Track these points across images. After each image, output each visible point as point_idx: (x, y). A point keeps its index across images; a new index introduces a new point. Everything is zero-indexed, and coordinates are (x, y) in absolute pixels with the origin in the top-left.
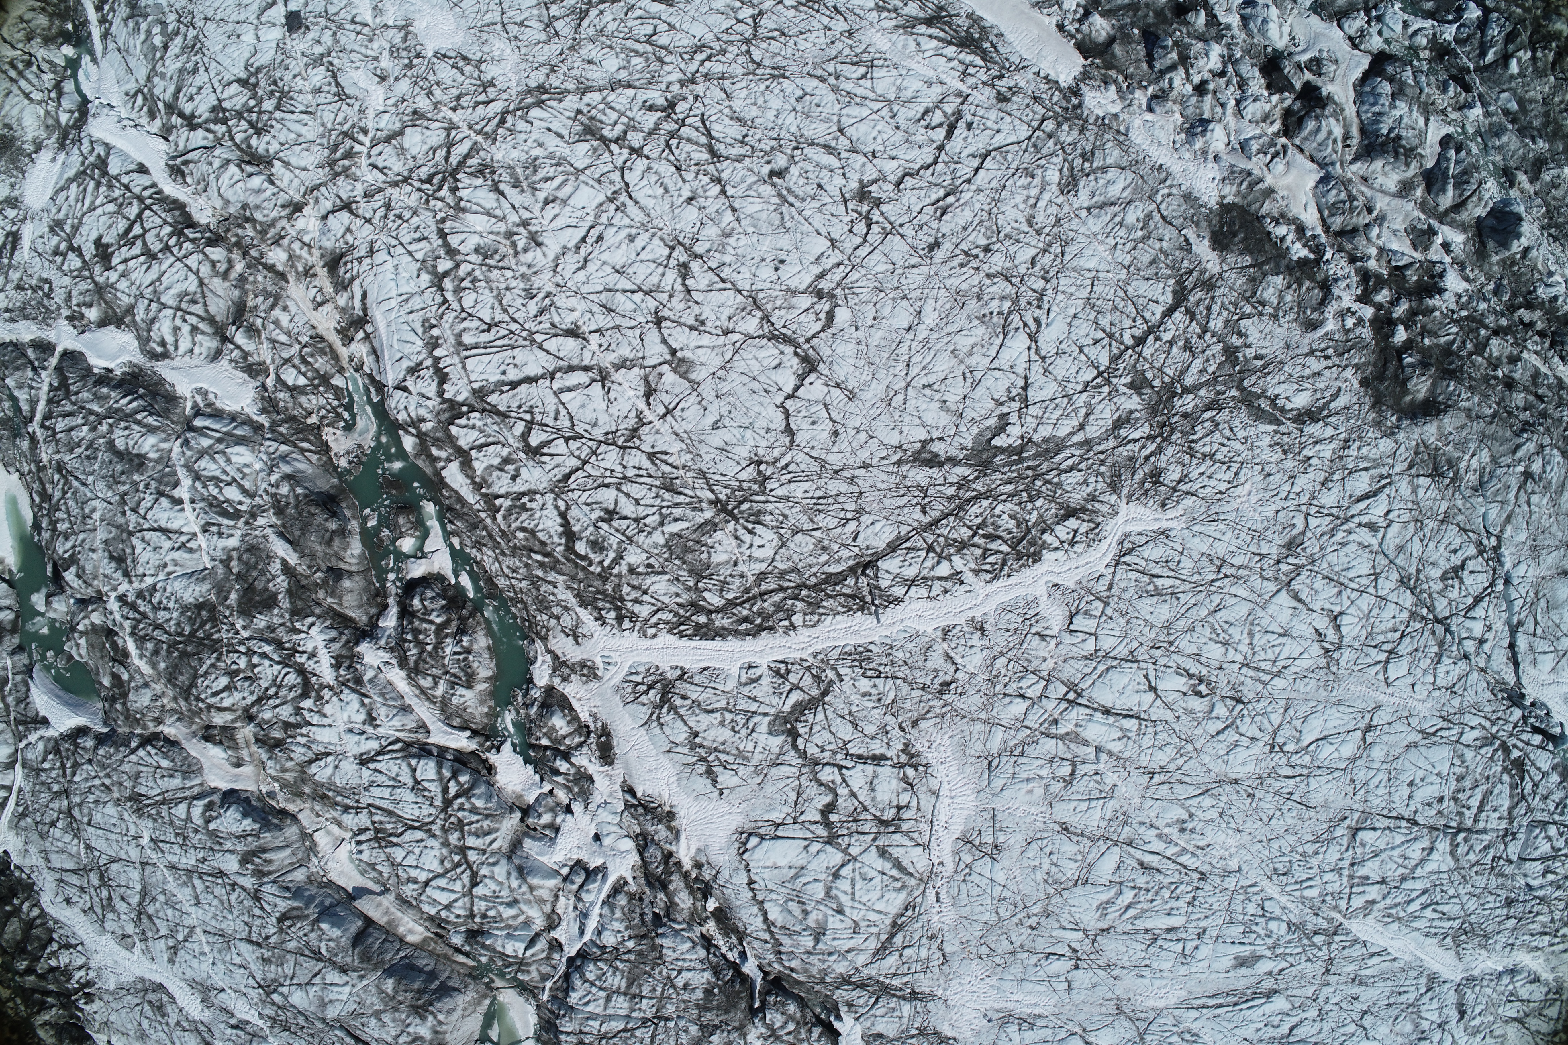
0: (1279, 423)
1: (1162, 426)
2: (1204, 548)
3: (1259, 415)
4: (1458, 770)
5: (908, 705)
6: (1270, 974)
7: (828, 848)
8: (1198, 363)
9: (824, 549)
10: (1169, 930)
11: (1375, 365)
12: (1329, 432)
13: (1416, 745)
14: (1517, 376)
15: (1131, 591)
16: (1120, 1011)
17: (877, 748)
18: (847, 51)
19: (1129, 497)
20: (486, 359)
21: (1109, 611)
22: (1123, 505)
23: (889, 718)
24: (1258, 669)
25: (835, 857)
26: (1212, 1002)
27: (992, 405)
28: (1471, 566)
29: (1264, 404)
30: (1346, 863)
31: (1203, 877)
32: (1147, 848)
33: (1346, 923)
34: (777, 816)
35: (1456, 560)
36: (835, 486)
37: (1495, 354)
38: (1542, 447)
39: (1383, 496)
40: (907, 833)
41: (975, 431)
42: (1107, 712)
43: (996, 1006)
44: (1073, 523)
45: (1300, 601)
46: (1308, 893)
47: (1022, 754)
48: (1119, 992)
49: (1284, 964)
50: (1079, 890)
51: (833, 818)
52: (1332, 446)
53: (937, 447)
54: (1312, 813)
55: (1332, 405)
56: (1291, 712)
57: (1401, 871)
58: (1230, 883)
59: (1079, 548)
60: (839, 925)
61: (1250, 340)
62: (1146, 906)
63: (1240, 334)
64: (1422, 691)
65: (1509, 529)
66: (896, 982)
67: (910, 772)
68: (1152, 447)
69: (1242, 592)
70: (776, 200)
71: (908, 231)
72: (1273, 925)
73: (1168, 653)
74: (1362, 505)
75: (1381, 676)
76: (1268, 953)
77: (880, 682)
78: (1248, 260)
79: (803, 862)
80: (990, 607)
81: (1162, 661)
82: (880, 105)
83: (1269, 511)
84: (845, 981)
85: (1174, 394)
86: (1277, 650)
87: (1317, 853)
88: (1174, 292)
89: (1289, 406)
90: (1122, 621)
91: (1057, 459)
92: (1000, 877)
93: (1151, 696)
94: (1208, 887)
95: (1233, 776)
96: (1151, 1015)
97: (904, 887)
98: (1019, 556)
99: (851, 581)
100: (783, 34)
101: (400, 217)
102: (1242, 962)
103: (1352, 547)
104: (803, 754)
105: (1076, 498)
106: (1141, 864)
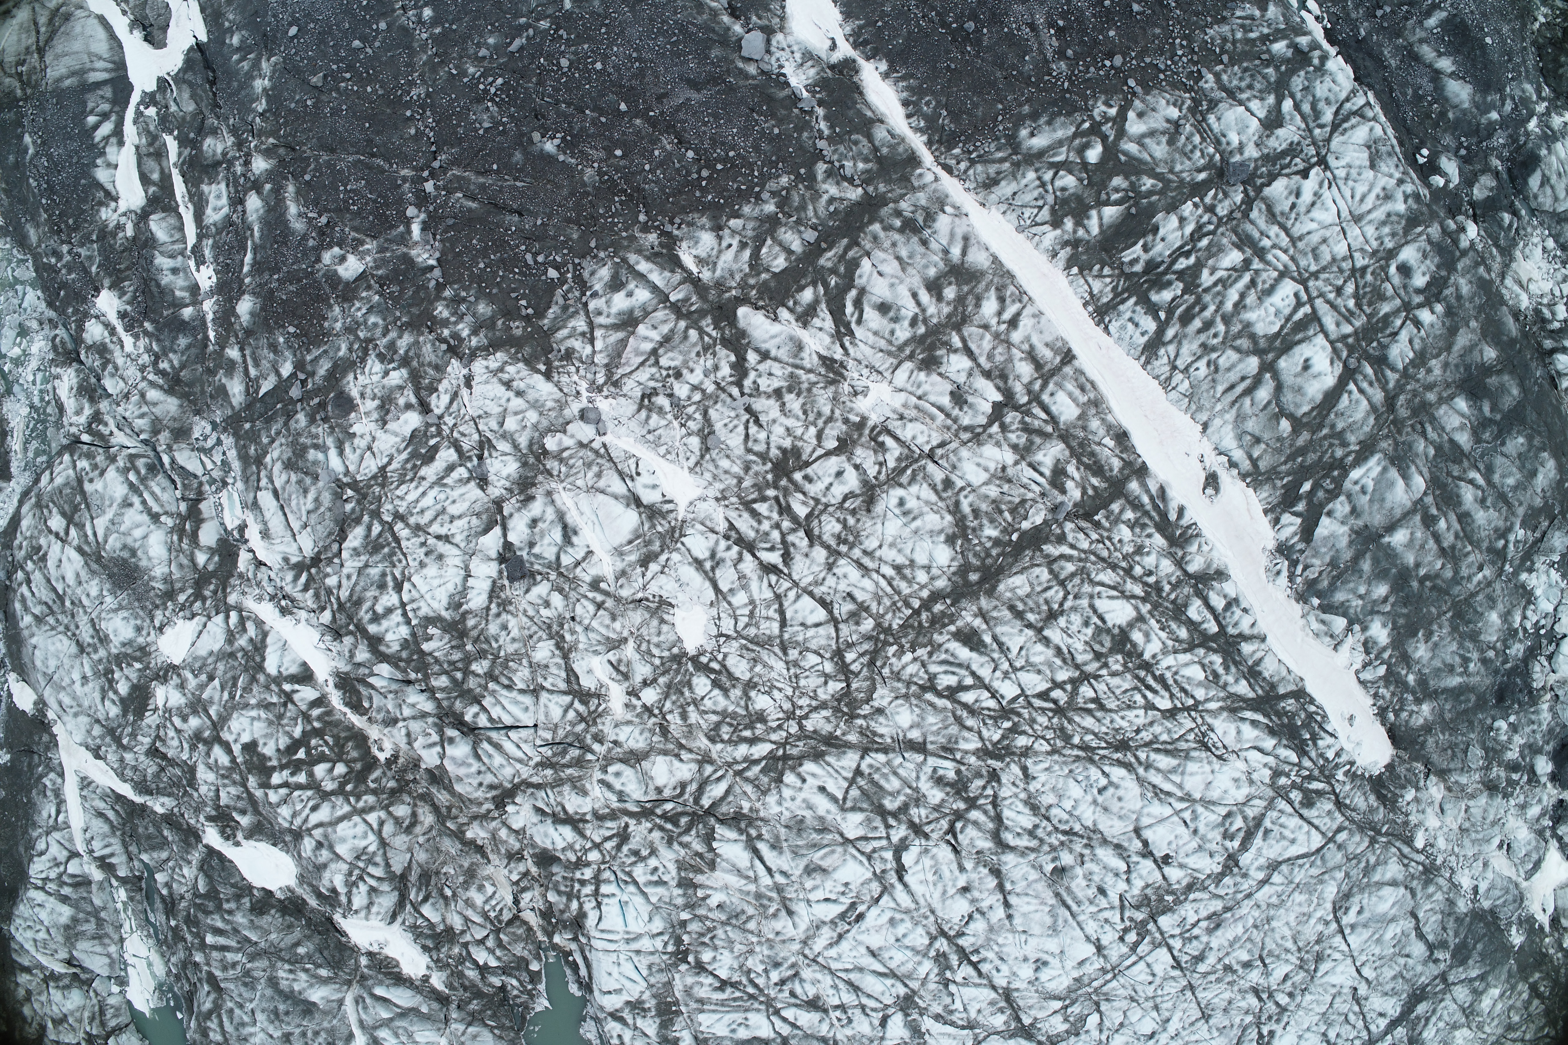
18: (1164, 737)
20: (717, 1016)
70: (1053, 901)
71: (1177, 944)
82: (1185, 805)
100: (1102, 707)
101: (636, 853)
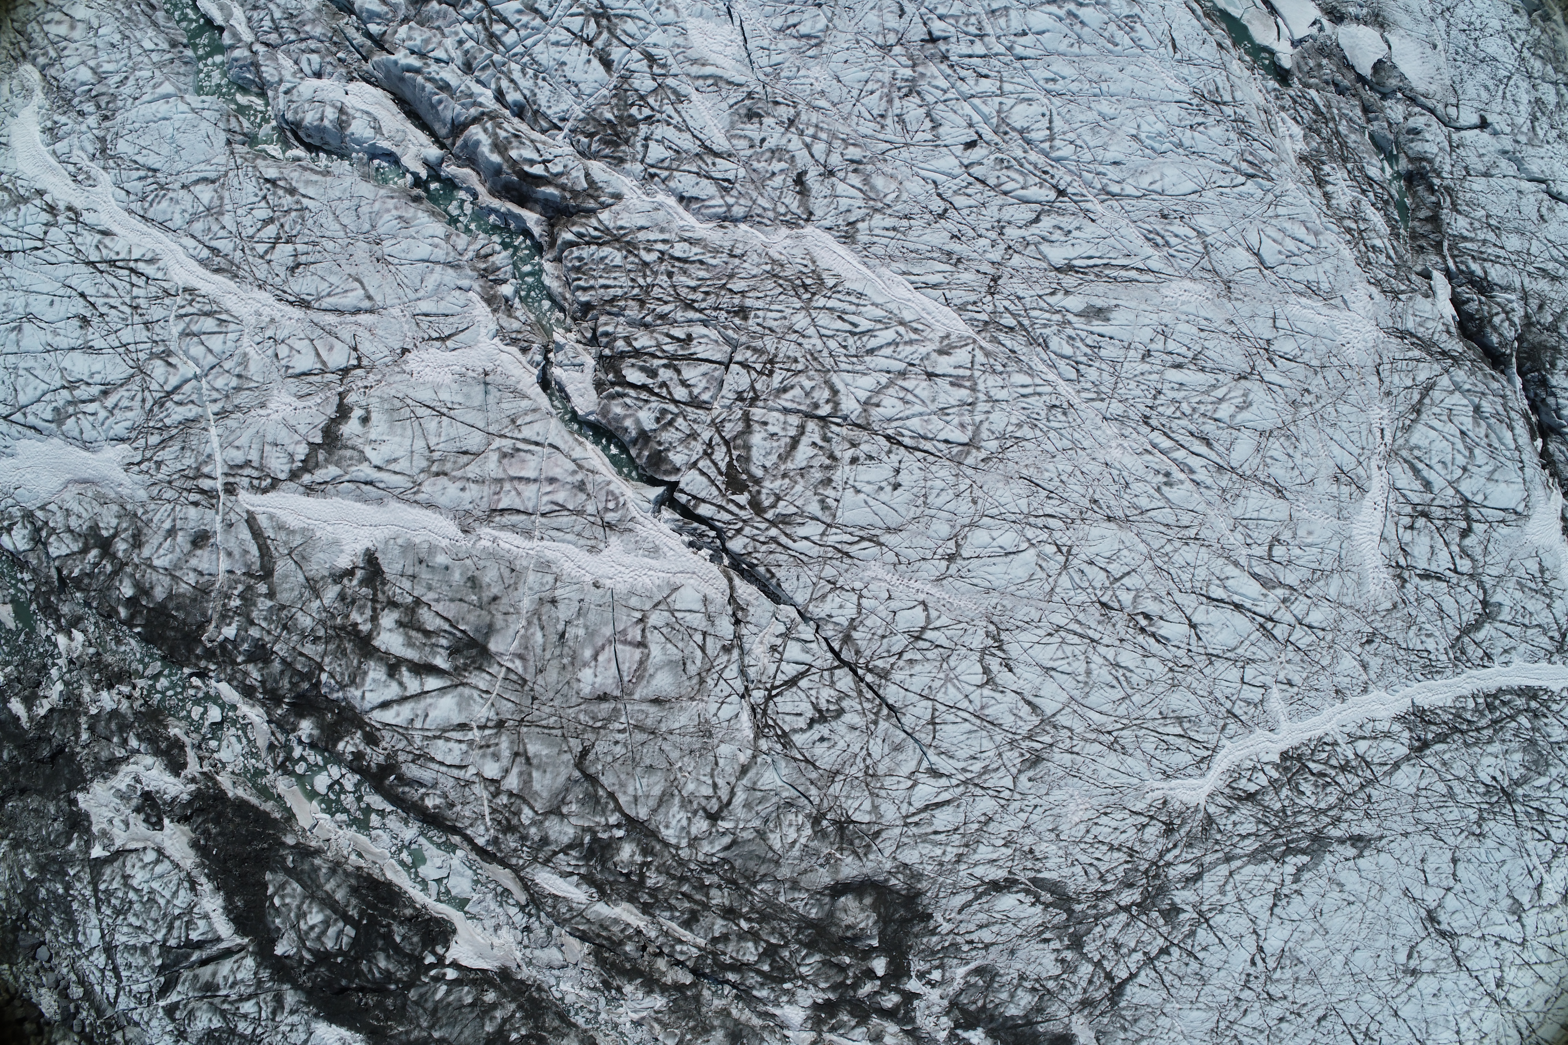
0: (1034, 880)
1: (1156, 876)
2: (1129, 760)
3: (1054, 888)
4: (829, 492)
5: (1400, 623)
6: (1067, 293)
7: (1469, 496)
8: (1111, 933)
9: (1444, 764)
10: (1179, 366)
11: (907, 934)
12: (979, 871)
13: (888, 530)
14: (720, 922)
15: (1205, 722)
16: (1228, 285)
17: (1426, 586)
19: (1197, 809)
21: (1228, 704)
22: (1203, 803)
23: (1414, 613)
24: (1081, 636)
25: (1465, 487)
26: (1133, 274)
27: (1305, 891)
28: (802, 723)
29: (1047, 897)
30: (982, 407)
31: (1146, 420)
32: (1204, 462)
33: (970, 332)
34: (1503, 530)
35: (822, 730)
36: (1429, 817)
37: (750, 945)
38: (690, 846)
39: (918, 804)
40: (1408, 502)
41: (1322, 868)
42: (1238, 607)
43: (1335, 312)
44: (1252, 788)
45: (1029, 703)
46: (1027, 380)
47: (1314, 571)
48: (1229, 306)
49: (1051, 300)
50: (1268, 425)
51: (1463, 525)
52: (977, 857)
53: (1351, 852)
54: (1025, 472)
55: (971, 896)
56: (1047, 588)
57: (909, 384)
58: (1116, 408)
59: (1249, 764)
60: (1463, 419)
61: (1053, 956)
62: (1205, 398)
63: (1063, 961)
64: (879, 589)
65: (744, 758)
66: (1416, 353)
67: (1402, 562)
68: (1169, 857)
69: (1096, 717)
72: (1068, 350)
73: (1176, 660)
74: (945, 796)
75: (934, 614)
76: (1070, 317)
77: (1420, 647)
78: (1041, 1029)
79: (1490, 485)
80: (1327, 712)
81: (1181, 653)
83: (1057, 795)
84: (1456, 361)
85: (1138, 905)
86: (1060, 654)
87: (1019, 426)
88: (1121, 995)
89: (1021, 896)
90: (1218, 695)
91: (1257, 845)
92: (1336, 450)
93: (1195, 619)
94: (1142, 407)
95: (1112, 525)
96: (1197, 274)
97: (1411, 449)
98: (1299, 758)
99: (1430, 736)
102: (1099, 313)
103: (961, 754)
104: (1481, 585)
105: (1246, 810)
106: (1209, 444)
